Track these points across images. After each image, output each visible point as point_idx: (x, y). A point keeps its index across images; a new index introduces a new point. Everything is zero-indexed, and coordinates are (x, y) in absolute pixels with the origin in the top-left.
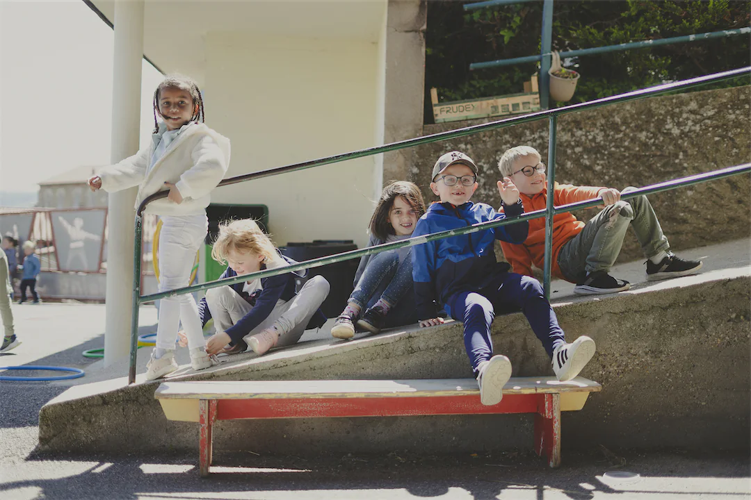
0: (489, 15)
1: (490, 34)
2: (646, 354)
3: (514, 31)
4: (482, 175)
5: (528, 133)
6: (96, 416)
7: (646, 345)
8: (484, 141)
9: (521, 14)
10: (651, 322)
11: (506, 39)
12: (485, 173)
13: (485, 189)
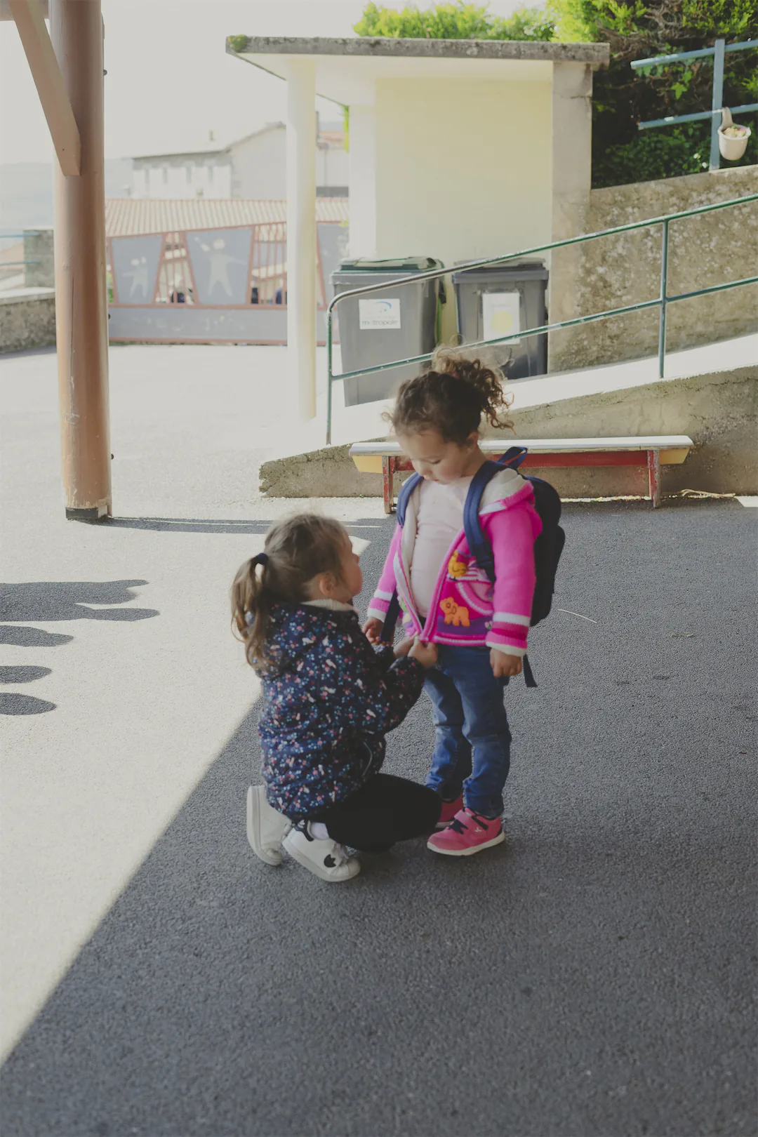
0: (660, 70)
1: (662, 89)
2: (743, 417)
3: (685, 85)
4: (649, 238)
5: (694, 194)
6: (303, 470)
7: (742, 410)
8: (651, 205)
9: (693, 68)
10: (747, 391)
11: (678, 95)
12: (652, 236)
13: (652, 252)
